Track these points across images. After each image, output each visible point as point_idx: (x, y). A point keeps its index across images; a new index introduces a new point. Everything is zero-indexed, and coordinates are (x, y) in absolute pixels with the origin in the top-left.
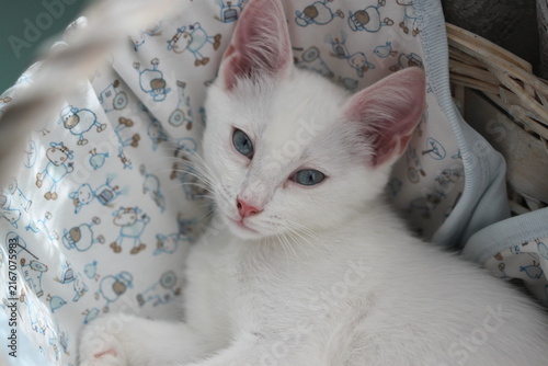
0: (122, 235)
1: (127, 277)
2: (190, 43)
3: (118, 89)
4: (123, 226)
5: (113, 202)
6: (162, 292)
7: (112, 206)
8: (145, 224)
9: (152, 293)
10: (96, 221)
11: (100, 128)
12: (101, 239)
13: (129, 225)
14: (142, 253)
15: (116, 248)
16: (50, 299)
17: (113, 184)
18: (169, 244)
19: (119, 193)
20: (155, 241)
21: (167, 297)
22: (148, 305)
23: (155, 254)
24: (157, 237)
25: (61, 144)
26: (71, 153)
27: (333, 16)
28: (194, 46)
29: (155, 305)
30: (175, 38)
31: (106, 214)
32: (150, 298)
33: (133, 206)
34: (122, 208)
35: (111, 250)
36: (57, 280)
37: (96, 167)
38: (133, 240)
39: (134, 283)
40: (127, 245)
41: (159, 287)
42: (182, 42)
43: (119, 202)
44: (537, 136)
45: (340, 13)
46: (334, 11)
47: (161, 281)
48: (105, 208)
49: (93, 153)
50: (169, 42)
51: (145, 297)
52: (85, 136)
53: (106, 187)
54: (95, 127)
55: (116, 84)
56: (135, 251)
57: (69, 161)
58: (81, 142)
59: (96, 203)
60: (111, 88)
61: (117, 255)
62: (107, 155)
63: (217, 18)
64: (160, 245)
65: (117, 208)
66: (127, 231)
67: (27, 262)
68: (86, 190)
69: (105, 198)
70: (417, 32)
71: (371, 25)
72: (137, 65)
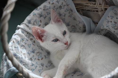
0: (39, 57)
1: (43, 64)
2: (36, 23)
3: (28, 34)
4: (38, 56)
5: (35, 52)
6: (49, 64)
7: (35, 53)
8: (41, 54)
9: (48, 65)
10: (33, 56)
11: (28, 40)
12: (36, 59)
13: (39, 55)
14: (43, 59)
15: (39, 60)
16: (31, 70)
17: (33, 49)
18: (47, 56)
19: (35, 50)
20: (44, 57)
21: (50, 65)
22: (48, 67)
23: (45, 59)
24: (44, 56)
25: (22, 45)
26: (25, 46)
27: (56, 9)
28: (37, 23)
29: (49, 67)
30: (34, 23)
31: (35, 54)
32: (48, 66)
33: (38, 52)
34: (37, 53)
35: (38, 60)
36: (31, 66)
37: (30, 47)
38: (41, 57)
39: (44, 64)
40: (40, 58)
41: (48, 64)
42: (35, 23)
43: (36, 52)
44: (94, 11)
45: (57, 8)
46: (56, 8)
47: (48, 63)
48: (34, 53)
49: (28, 45)
50: (33, 24)
51: (47, 66)
52: (26, 42)
53: (33, 50)
54: (27, 41)
55: (28, 33)
56: (42, 59)
57: (25, 48)
58: (26, 44)
59: (32, 53)
60: (27, 34)
61: (39, 61)
62: (30, 45)
63: (39, 17)
64: (45, 57)
65: (36, 53)
66: (39, 56)
67: (25, 64)
68: (30, 52)
69: (33, 52)
70: (69, 5)
71: (63, 7)
72: (30, 29)
